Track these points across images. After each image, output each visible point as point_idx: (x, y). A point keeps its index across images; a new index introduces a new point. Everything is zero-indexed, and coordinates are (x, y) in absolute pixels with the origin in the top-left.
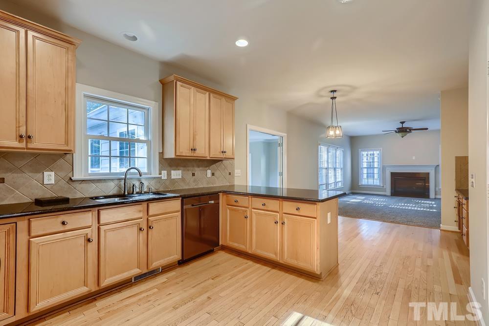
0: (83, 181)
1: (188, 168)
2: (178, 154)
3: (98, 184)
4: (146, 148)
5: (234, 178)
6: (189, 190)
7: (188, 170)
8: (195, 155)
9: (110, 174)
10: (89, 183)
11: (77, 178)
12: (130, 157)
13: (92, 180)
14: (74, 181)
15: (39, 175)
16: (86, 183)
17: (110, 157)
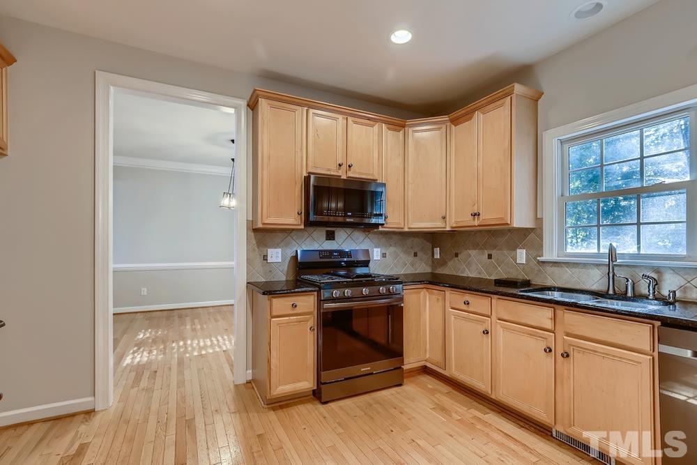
4: (683, 199)
9: (599, 254)
10: (562, 267)
11: (547, 258)
12: (639, 224)
13: (567, 264)
14: (544, 262)
15: (514, 253)
16: (558, 266)
17: (598, 226)
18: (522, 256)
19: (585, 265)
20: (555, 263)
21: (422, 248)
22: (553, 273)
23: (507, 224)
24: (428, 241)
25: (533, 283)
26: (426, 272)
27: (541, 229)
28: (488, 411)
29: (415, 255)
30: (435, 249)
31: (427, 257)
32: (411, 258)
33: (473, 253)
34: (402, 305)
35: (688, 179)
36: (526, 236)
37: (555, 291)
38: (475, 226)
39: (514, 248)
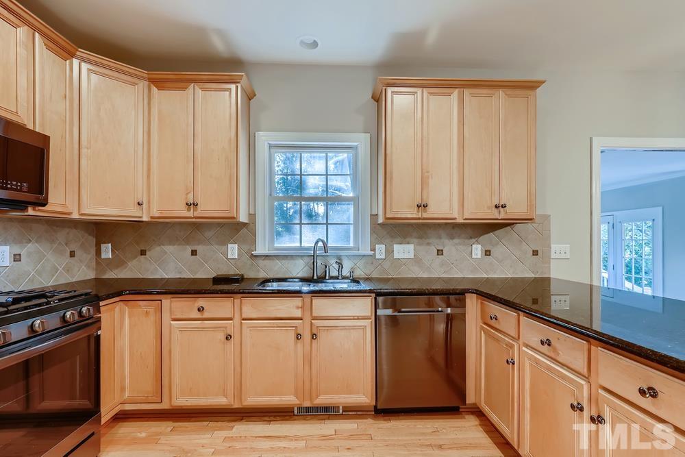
0: (267, 257)
1: (427, 241)
2: (389, 215)
3: (284, 261)
4: (351, 209)
5: (549, 263)
6: (430, 280)
7: (428, 244)
8: (425, 215)
9: (301, 248)
10: (273, 259)
11: (260, 252)
12: (327, 224)
13: (277, 257)
14: (256, 256)
15: (224, 248)
16: (270, 259)
17: (301, 224)
18: (233, 250)
19: (291, 257)
20: (267, 256)
21: (83, 244)
22: (265, 266)
23: (234, 218)
24: (90, 234)
25: (245, 277)
26: (88, 278)
27: (254, 223)
28: (231, 424)
29: (72, 254)
30: (103, 246)
31: (89, 256)
32: (66, 259)
33: (169, 249)
34: (99, 333)
35: (351, 195)
36: (238, 231)
37: (273, 282)
38: (191, 218)
39: (224, 243)
